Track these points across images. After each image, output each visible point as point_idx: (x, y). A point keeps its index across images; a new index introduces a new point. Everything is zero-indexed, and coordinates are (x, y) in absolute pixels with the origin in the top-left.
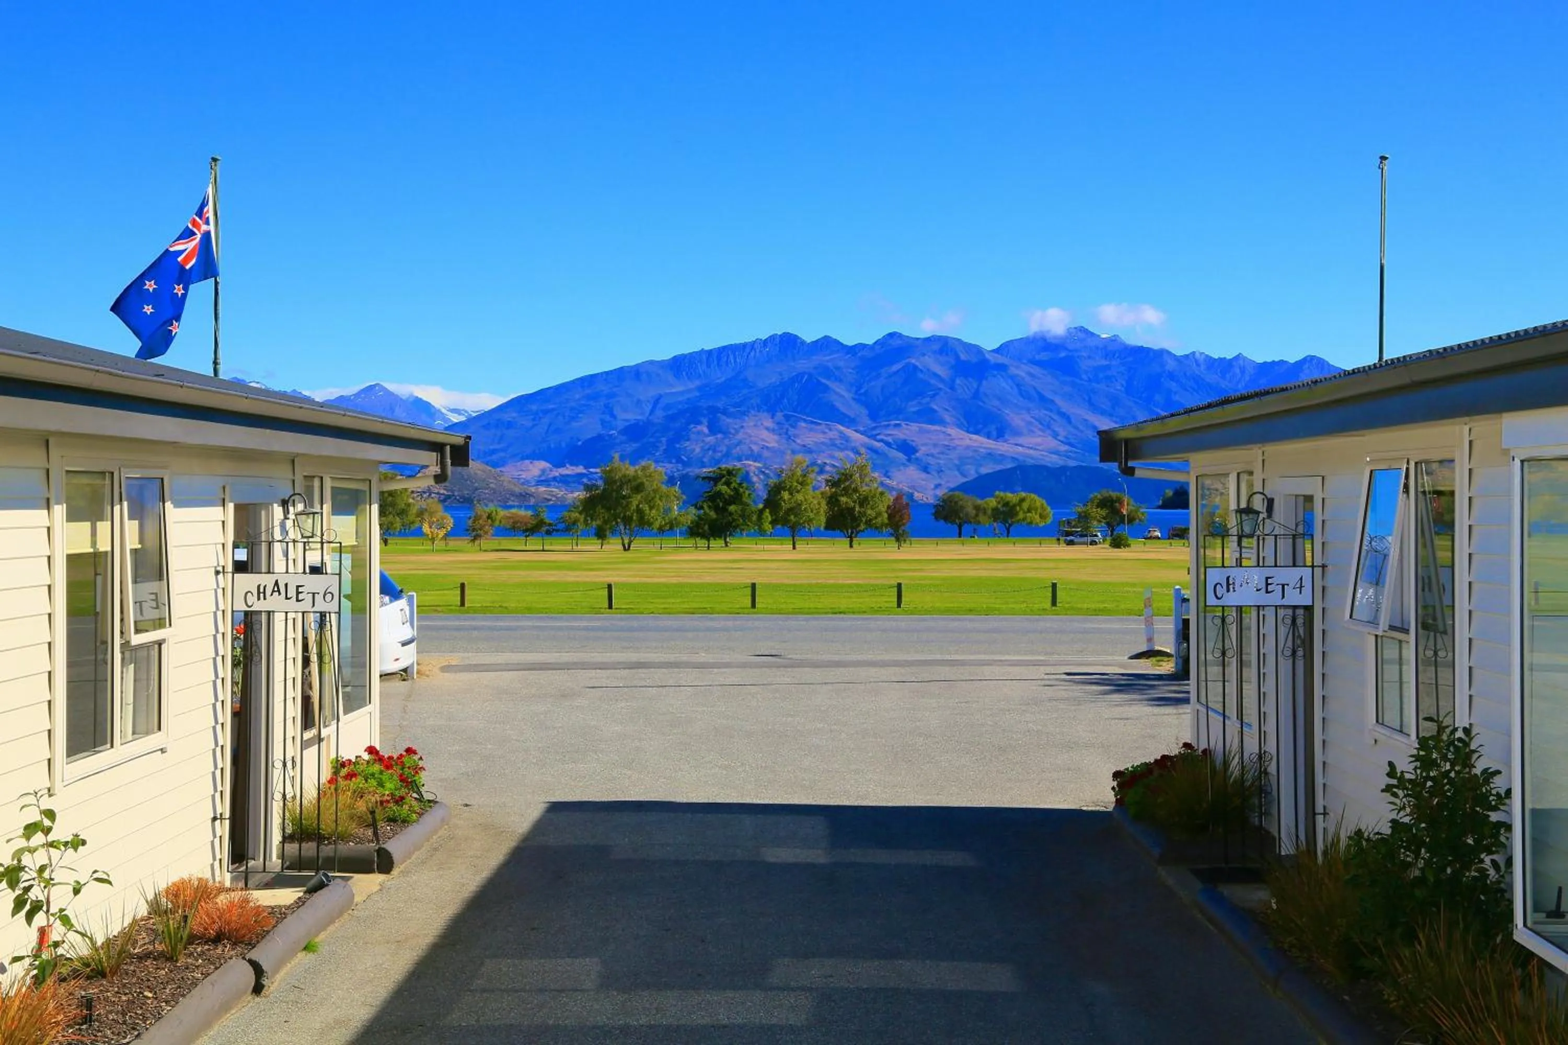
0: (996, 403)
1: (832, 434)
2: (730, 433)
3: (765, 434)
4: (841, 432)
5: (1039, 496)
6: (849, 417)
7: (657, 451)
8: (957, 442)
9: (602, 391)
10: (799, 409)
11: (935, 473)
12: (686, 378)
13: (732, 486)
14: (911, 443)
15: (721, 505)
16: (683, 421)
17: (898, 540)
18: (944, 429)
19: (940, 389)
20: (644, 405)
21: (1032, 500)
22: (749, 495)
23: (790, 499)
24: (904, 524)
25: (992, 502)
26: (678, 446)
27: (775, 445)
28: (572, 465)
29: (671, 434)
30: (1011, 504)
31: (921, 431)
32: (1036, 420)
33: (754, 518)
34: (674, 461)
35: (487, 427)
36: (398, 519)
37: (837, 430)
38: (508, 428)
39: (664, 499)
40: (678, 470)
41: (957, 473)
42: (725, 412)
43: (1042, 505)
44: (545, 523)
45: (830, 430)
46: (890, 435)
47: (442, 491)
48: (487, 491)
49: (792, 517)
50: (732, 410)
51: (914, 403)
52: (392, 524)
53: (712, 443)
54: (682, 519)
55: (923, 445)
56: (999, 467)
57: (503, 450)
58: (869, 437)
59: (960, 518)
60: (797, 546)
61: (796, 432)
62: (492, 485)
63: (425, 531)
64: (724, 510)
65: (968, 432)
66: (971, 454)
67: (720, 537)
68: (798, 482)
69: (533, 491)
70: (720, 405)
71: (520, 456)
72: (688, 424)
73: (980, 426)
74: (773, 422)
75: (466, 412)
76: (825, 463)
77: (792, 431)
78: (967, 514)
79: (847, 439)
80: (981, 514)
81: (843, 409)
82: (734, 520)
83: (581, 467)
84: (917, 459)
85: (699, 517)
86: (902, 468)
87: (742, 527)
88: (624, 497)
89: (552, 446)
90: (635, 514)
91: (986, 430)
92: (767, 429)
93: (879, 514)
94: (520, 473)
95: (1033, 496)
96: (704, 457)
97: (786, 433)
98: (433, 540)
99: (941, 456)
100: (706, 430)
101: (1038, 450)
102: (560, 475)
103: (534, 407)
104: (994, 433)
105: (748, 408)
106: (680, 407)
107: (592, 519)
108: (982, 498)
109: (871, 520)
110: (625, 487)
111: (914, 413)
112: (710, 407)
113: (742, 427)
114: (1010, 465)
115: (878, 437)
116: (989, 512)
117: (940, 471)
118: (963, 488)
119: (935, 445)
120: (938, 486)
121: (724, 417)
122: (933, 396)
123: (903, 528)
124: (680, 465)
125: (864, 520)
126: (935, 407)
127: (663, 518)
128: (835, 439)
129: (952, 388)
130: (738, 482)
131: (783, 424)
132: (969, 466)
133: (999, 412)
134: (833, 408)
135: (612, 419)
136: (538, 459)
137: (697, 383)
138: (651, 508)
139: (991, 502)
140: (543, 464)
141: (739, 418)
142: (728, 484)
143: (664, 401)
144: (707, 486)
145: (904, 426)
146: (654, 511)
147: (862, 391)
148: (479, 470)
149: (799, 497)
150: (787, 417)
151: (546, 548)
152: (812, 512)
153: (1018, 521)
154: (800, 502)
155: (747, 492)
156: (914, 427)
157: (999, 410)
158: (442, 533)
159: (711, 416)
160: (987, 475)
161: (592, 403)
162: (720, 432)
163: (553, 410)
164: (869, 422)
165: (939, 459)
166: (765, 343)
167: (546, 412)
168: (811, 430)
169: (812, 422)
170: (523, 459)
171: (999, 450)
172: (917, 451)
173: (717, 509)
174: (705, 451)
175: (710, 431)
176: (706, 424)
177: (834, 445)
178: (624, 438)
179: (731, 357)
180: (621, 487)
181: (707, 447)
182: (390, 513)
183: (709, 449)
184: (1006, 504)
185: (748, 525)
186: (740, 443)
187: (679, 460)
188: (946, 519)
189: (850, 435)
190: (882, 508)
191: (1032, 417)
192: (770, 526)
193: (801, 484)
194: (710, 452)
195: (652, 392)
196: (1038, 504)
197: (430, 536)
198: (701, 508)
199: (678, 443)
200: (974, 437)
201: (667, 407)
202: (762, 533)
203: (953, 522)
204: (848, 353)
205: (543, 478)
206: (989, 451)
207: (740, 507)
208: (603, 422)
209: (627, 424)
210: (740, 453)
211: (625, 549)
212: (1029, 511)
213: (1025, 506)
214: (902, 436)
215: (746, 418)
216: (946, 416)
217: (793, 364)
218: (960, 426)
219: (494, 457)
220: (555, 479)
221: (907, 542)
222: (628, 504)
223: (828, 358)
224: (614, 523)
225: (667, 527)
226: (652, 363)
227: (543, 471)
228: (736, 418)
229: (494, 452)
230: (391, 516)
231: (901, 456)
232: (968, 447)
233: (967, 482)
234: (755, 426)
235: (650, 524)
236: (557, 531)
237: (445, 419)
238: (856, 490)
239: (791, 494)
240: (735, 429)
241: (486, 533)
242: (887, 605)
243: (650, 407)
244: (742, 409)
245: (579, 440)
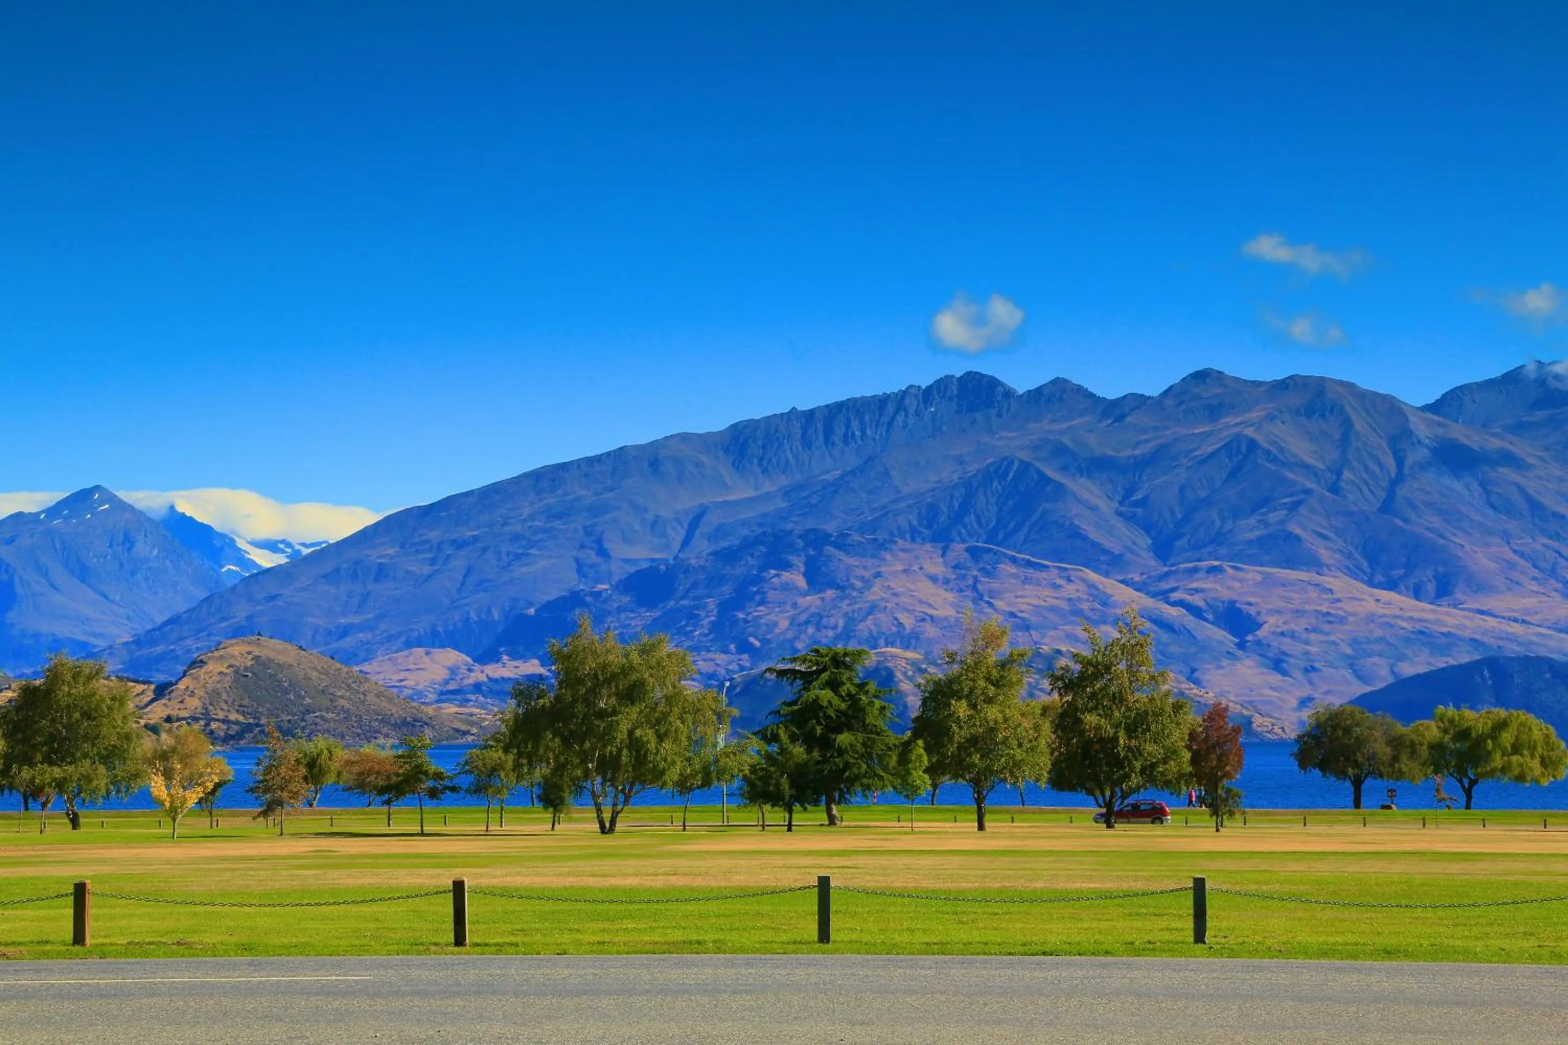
0: (1436, 522)
1: (1071, 590)
2: (853, 587)
3: (926, 589)
4: (1092, 586)
5: (1538, 716)
6: (1107, 552)
7: (696, 626)
8: (1348, 607)
9: (578, 499)
10: (1001, 535)
11: (1298, 674)
12: (758, 471)
13: (843, 691)
14: (1244, 607)
15: (819, 730)
16: (752, 561)
17: (1215, 812)
18: (1316, 578)
19: (1308, 492)
20: (669, 531)
21: (1522, 724)
22: (883, 708)
23: (971, 717)
24: (1227, 775)
25: (1431, 731)
26: (741, 615)
27: (950, 612)
28: (514, 656)
29: (727, 590)
30: (1474, 735)
31: (1268, 582)
32: (1522, 555)
33: (893, 760)
34: (732, 647)
35: (333, 576)
36: (102, 769)
37: (1084, 580)
38: (377, 580)
39: (689, 718)
40: (742, 669)
41: (1347, 674)
42: (841, 545)
43: (1547, 736)
44: (426, 773)
45: (1069, 580)
46: (1197, 591)
47: (233, 716)
48: (330, 715)
49: (976, 758)
50: (857, 537)
51: (1252, 521)
52: (89, 779)
53: (813, 609)
54: (730, 762)
55: (1272, 612)
56: (1441, 663)
57: (362, 628)
58: (1154, 595)
59: (1356, 765)
60: (987, 824)
61: (995, 585)
62: (342, 702)
63: (155, 792)
64: (825, 744)
65: (1371, 583)
66: (1379, 633)
67: (816, 803)
68: (988, 679)
69: (431, 713)
70: (831, 527)
71: (403, 639)
72: (764, 568)
73: (1397, 573)
74: (945, 564)
75: (289, 545)
76: (1059, 652)
77: (985, 584)
78: (1372, 757)
79: (1105, 601)
80: (1404, 758)
81: (1094, 535)
82: (847, 766)
83: (536, 662)
84: (1259, 643)
85: (769, 757)
86: (1225, 662)
87: (865, 781)
88: (602, 715)
89: (473, 616)
90: (625, 752)
91: (1412, 581)
92: (933, 579)
93: (1171, 754)
94: (403, 675)
95: (1523, 716)
96: (797, 638)
97: (974, 588)
98: (173, 812)
99: (1313, 636)
100: (801, 582)
101: (1529, 623)
102: (490, 679)
103: (434, 536)
104: (1431, 588)
105: (892, 534)
106: (746, 532)
107: (530, 764)
108: (1407, 719)
109: (1153, 766)
110: (604, 691)
111: (1249, 542)
112: (808, 532)
113: (878, 575)
114: (1464, 657)
115: (1175, 596)
116: (1424, 751)
117: (1309, 670)
118: (1364, 701)
119: (1299, 613)
120: (1304, 702)
121: (841, 555)
122: (1294, 507)
123: (1225, 782)
124: (745, 656)
125: (1138, 765)
126: (1298, 531)
127: (688, 759)
128: (1079, 600)
129: (1335, 489)
130: (857, 681)
131: (968, 569)
132: (1375, 659)
133: (1441, 541)
134: (1076, 534)
135: (599, 560)
136: (443, 646)
137: (783, 481)
138: (661, 738)
139: (1428, 728)
140: (452, 657)
141: (873, 556)
142: (834, 684)
143: (712, 520)
144: (789, 690)
145: (1230, 571)
146: (667, 745)
147: (1138, 496)
148: (315, 669)
149: (993, 713)
150: (974, 553)
151: (427, 829)
152: (1020, 745)
153: (1493, 771)
154: (991, 724)
155: (878, 703)
156: (1253, 574)
157: (1442, 536)
158: (193, 797)
159: (812, 552)
160: (1418, 676)
161: (558, 524)
162: (832, 585)
163: (476, 539)
164: (1153, 563)
165: (1307, 643)
166: (927, 394)
167: (459, 545)
168: (1026, 581)
169: (1029, 564)
170: (408, 645)
171: (1439, 622)
172: (1260, 626)
173: (810, 741)
174: (798, 625)
175: (808, 583)
176: (802, 569)
177: (1076, 613)
178: (626, 599)
179: (855, 424)
180: (594, 691)
181: (803, 618)
182: (86, 756)
183: (807, 622)
184: (1463, 734)
185: (881, 778)
186: (873, 608)
187: (745, 647)
188: (1324, 766)
189: (1109, 591)
190: (1178, 737)
191: (1515, 551)
192: (926, 777)
193: (996, 684)
194: (811, 630)
195: (687, 501)
196: (1537, 735)
197: (167, 804)
198: (775, 738)
199: (741, 608)
200: (1385, 595)
201: (719, 533)
202: (908, 792)
203: (1341, 774)
204: (1105, 414)
205: (451, 687)
206: (1418, 626)
207: (861, 737)
208: (580, 566)
209: (632, 570)
210: (874, 629)
211: (603, 830)
212: (1516, 749)
213: (1507, 738)
214: (1225, 595)
215: (889, 557)
216: (1322, 551)
217: (985, 439)
218: (1354, 572)
219: (348, 642)
220: (477, 687)
221: (1238, 816)
222: (611, 728)
223: (1064, 426)
224: (579, 772)
225: (698, 780)
226: (684, 438)
227: (453, 670)
228: (864, 556)
229: (344, 632)
230: (87, 763)
231: (1221, 636)
232: (1371, 618)
233: (1372, 693)
234: (905, 571)
235: (658, 774)
236: (453, 789)
237: (240, 559)
238: (1119, 699)
239: (973, 706)
240: (862, 578)
241: (295, 795)
242: (1167, 936)
243: (683, 534)
244: (880, 537)
245: (530, 604)
